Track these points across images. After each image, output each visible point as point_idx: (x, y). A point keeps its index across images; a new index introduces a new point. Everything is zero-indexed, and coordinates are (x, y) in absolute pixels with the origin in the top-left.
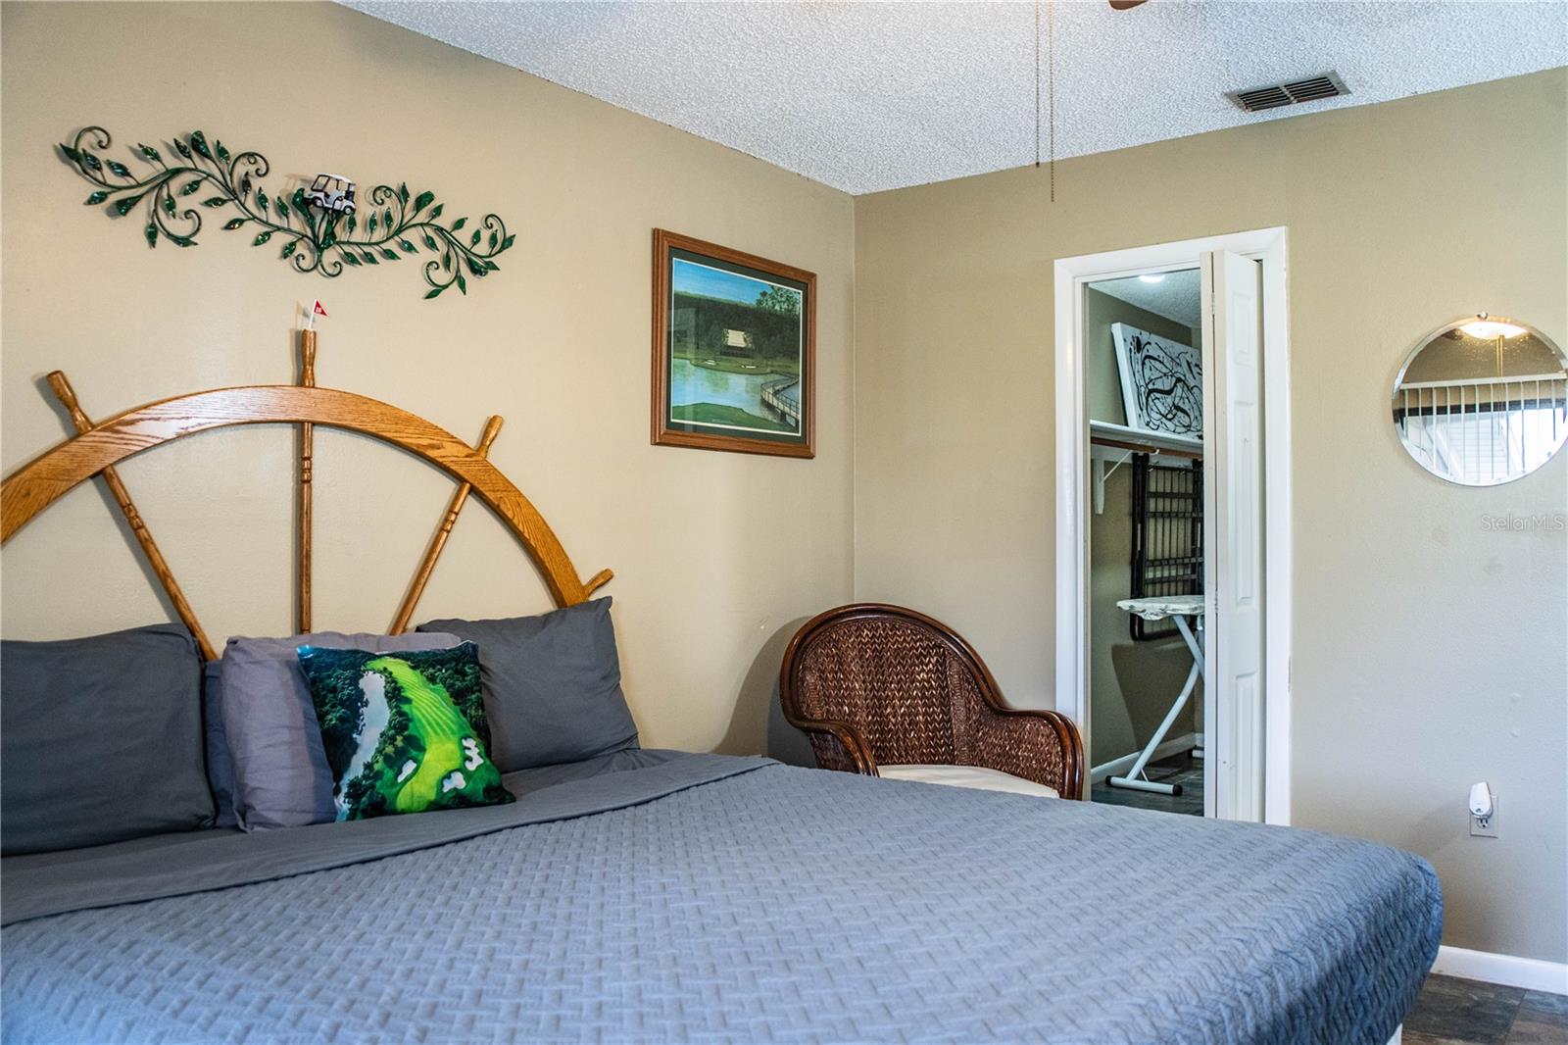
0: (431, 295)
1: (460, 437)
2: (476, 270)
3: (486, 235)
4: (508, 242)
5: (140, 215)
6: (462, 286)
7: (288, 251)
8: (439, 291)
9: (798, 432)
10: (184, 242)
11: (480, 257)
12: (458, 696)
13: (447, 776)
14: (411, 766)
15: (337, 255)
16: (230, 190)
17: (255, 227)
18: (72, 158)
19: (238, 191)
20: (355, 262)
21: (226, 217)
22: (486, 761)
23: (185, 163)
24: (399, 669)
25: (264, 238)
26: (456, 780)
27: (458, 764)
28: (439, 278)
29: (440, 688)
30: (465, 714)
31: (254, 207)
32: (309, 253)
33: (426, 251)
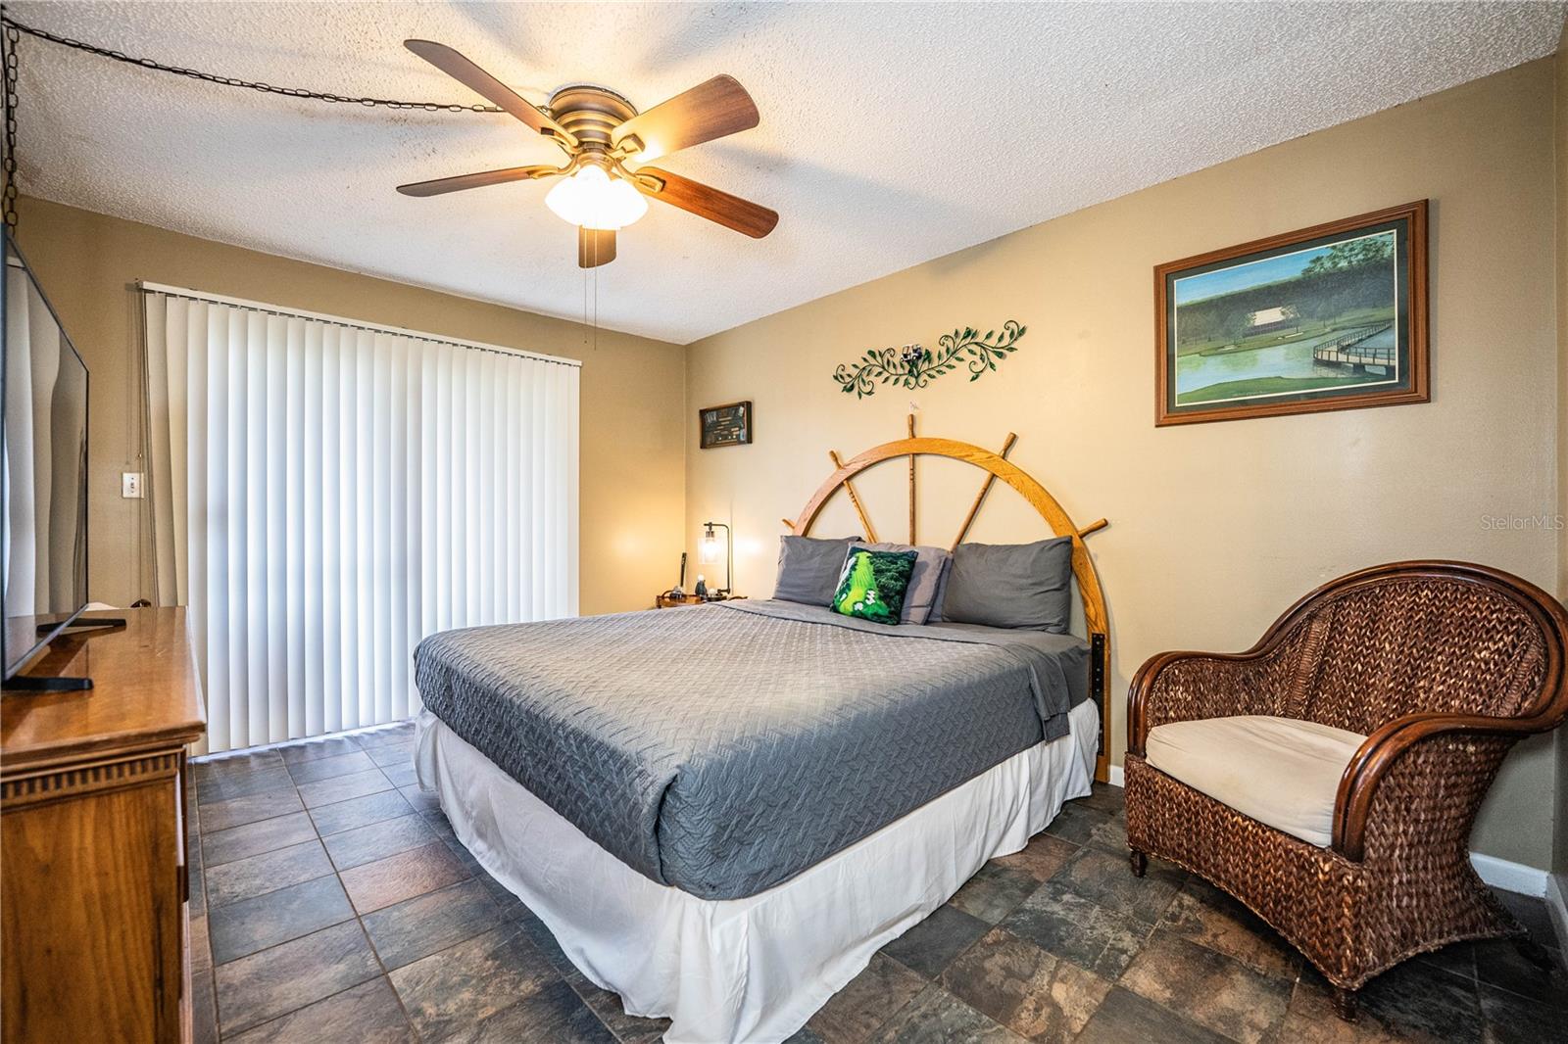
0: (973, 379)
1: (984, 448)
2: (1000, 355)
3: (1007, 334)
4: (1022, 332)
5: (856, 390)
6: (992, 366)
7: (906, 383)
8: (977, 376)
9: (1394, 379)
10: (870, 393)
11: (1002, 348)
12: (878, 572)
13: (855, 603)
14: (844, 596)
15: (924, 377)
16: (883, 367)
17: (893, 378)
18: (836, 378)
19: (886, 366)
20: (933, 377)
21: (883, 378)
22: (879, 602)
23: (867, 364)
24: (863, 557)
25: (896, 381)
26: (859, 607)
27: (861, 600)
28: (977, 369)
29: (872, 567)
30: (876, 579)
31: (892, 371)
32: (912, 380)
33: (970, 358)
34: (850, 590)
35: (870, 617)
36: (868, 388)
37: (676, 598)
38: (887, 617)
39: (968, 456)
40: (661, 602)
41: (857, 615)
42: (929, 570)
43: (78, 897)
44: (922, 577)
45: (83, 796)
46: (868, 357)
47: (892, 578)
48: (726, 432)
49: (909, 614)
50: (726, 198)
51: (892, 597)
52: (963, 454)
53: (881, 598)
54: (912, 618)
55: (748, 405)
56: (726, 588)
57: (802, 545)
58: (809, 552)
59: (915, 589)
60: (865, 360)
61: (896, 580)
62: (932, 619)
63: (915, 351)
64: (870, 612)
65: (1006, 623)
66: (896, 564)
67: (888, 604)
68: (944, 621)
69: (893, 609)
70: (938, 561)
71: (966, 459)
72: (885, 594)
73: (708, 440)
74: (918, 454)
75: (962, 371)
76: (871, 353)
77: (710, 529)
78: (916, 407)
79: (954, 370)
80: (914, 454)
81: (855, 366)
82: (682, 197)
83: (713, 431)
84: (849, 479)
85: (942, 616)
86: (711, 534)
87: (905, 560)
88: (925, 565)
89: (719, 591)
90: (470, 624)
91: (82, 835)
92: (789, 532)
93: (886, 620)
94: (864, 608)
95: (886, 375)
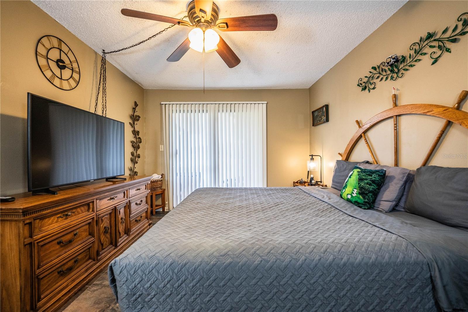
0: (433, 64)
2: (454, 41)
3: (460, 24)
5: (367, 89)
6: (448, 50)
7: (392, 78)
8: (436, 61)
10: (374, 88)
11: (455, 35)
12: (360, 180)
13: (347, 195)
14: (344, 190)
15: (402, 71)
16: (380, 73)
17: (385, 77)
18: (358, 85)
19: (381, 72)
20: (407, 70)
21: (380, 79)
22: (358, 196)
23: (372, 74)
24: (356, 171)
25: (387, 78)
26: (349, 197)
27: (350, 193)
28: (435, 56)
29: (358, 177)
30: (359, 184)
31: (384, 73)
32: (395, 75)
33: (430, 51)
34: (346, 188)
35: (353, 202)
36: (373, 86)
37: (302, 183)
38: (362, 204)
39: (428, 112)
40: (295, 184)
41: (348, 201)
42: (395, 181)
43: (6, 244)
44: (390, 184)
45: (7, 220)
46: (372, 71)
47: (367, 184)
48: (320, 119)
49: (380, 204)
50: (251, 18)
51: (366, 194)
52: (426, 111)
53: (360, 194)
54: (381, 207)
55: (327, 106)
56: (320, 181)
57: (343, 165)
58: (344, 168)
59: (385, 191)
60: (370, 72)
61: (370, 185)
62: (397, 208)
63: (394, 59)
64: (354, 200)
65: (448, 222)
66: (371, 176)
67: (364, 198)
68: (406, 212)
69: (366, 200)
70: (402, 176)
71: (428, 114)
72: (362, 192)
73: (315, 123)
74: (400, 115)
75: (426, 60)
76: (373, 68)
77: (312, 157)
78: (398, 90)
79: (421, 62)
80: (396, 116)
81: (366, 77)
82: (236, 26)
83: (316, 119)
84: (365, 132)
85: (404, 208)
86: (312, 159)
87: (377, 174)
88: (392, 178)
89: (317, 182)
90: (205, 186)
91: (7, 229)
92: (340, 158)
93: (361, 205)
94: (351, 198)
95: (381, 76)
